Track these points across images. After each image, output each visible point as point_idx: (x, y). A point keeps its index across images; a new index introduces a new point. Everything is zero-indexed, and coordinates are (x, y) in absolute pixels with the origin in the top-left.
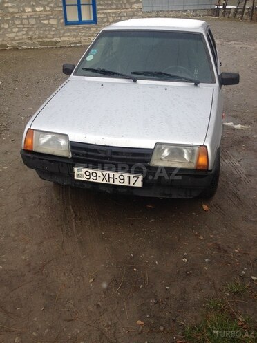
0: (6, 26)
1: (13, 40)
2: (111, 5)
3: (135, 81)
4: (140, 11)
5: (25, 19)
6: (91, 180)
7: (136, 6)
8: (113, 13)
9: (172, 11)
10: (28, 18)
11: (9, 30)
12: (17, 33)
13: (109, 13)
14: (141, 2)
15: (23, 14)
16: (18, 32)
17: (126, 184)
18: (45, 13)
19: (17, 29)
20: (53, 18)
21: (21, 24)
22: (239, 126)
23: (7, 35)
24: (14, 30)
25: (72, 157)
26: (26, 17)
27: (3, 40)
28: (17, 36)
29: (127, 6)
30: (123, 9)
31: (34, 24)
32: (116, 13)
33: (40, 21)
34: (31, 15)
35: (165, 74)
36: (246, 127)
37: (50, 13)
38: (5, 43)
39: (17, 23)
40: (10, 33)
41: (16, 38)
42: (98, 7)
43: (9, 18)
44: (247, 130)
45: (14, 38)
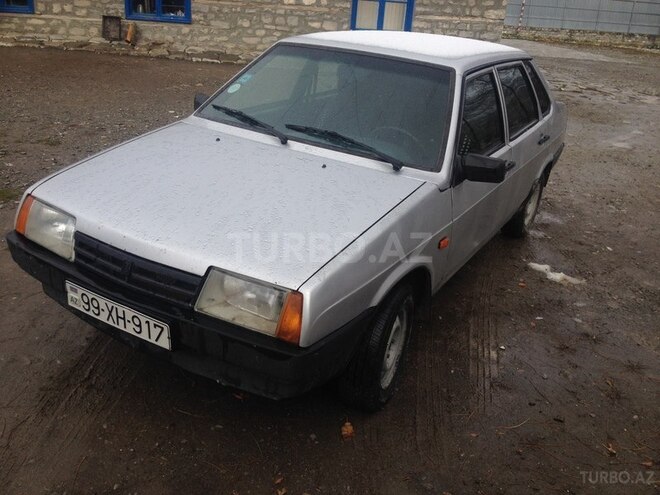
0: (246, 24)
1: (253, 48)
2: (444, 6)
3: (284, 142)
4: (500, 24)
5: (280, 15)
6: (90, 313)
7: (492, 14)
8: (446, 22)
9: (602, 33)
10: (285, 16)
11: (250, 31)
12: (262, 37)
13: (438, 21)
14: (505, 7)
15: (279, 6)
16: (266, 36)
17: (144, 336)
18: (318, 9)
19: (263, 32)
20: (331, 19)
21: (273, 23)
22: (558, 277)
23: (244, 39)
24: (258, 33)
25: (75, 261)
26: (282, 12)
27: (236, 48)
28: (261, 43)
29: (475, 12)
30: (467, 16)
31: (294, 27)
32: (450, 23)
33: (306, 21)
34: (292, 11)
35: (344, 139)
36: (574, 281)
37: (327, 10)
38: (237, 53)
39: (265, 20)
40: (250, 36)
41: (260, 47)
42: (418, 9)
43: (253, 11)
44: (573, 288)
45: (256, 45)
